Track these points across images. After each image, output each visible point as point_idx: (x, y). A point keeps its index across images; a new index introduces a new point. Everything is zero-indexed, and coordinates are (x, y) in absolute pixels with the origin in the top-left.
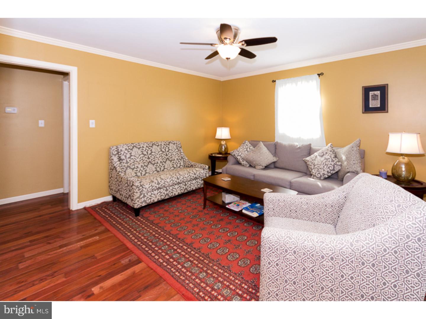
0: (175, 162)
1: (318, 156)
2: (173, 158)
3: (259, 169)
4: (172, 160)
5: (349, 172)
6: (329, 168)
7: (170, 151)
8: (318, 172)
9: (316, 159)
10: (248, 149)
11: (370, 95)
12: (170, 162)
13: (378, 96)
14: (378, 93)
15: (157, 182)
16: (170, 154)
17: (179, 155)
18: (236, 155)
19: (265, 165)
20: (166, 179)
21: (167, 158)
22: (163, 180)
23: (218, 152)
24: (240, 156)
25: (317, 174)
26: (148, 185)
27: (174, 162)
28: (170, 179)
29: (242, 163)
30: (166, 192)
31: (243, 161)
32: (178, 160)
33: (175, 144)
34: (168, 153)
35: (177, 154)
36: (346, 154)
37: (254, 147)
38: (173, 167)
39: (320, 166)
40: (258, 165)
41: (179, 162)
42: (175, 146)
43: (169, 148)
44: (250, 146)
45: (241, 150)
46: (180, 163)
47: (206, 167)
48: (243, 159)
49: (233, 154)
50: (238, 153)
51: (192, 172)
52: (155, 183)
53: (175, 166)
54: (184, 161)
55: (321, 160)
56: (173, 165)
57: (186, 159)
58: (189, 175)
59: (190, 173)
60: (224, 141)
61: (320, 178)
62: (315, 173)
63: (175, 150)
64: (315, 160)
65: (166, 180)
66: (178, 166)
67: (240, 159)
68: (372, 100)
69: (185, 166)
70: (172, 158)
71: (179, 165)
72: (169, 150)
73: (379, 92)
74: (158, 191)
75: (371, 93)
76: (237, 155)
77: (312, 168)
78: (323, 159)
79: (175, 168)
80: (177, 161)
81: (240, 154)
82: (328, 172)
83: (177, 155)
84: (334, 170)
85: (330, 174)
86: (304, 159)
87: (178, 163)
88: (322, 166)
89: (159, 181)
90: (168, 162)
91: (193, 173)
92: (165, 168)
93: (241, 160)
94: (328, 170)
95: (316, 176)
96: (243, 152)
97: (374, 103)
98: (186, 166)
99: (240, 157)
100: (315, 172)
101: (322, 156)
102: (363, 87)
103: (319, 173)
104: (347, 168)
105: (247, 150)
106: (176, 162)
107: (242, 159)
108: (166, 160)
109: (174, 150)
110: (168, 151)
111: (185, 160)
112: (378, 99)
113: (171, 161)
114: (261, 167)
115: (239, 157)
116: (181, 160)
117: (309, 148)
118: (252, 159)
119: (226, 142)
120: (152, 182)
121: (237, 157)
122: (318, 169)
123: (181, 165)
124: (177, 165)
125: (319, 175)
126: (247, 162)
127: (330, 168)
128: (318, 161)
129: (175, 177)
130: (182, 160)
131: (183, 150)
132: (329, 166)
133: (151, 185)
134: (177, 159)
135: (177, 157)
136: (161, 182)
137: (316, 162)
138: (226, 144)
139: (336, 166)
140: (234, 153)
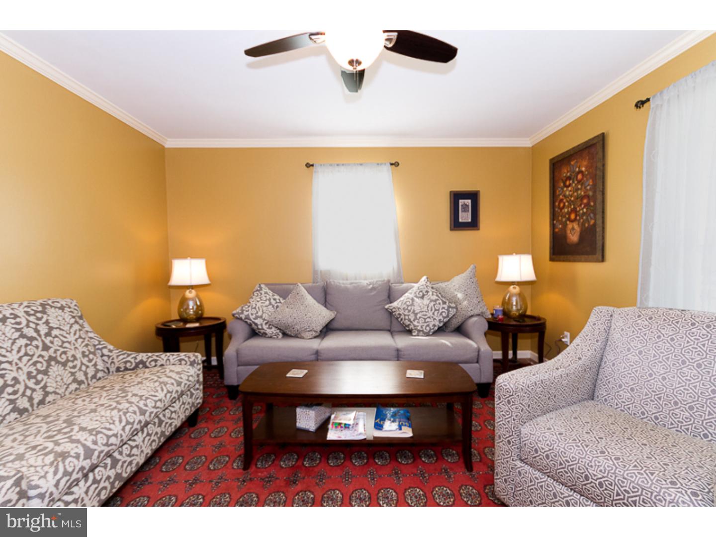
0: (78, 363)
1: (415, 298)
2: (69, 354)
3: (311, 338)
4: (68, 361)
5: (472, 316)
6: (441, 314)
7: (54, 332)
8: (426, 324)
9: (415, 303)
10: (273, 302)
11: (460, 204)
12: (61, 368)
13: (468, 206)
14: (468, 202)
15: (81, 451)
16: (57, 342)
17: (86, 342)
18: (252, 317)
19: (319, 328)
20: (108, 426)
21: (51, 358)
22: (99, 436)
23: (178, 318)
24: (261, 317)
25: (424, 327)
26: (50, 476)
27: (74, 367)
28: (121, 421)
29: (269, 331)
30: (112, 473)
31: (269, 328)
32: (87, 356)
33: (67, 309)
34: (49, 338)
35: (80, 337)
36: (463, 290)
37: (284, 298)
38: (75, 381)
39: (427, 314)
40: (305, 330)
41: (90, 361)
42: (67, 317)
43: (47, 323)
44: (273, 295)
45: (259, 304)
46: (95, 365)
47: (197, 357)
48: (270, 324)
49: (243, 316)
50: (254, 311)
51: (170, 381)
52: (77, 457)
53: (80, 376)
54: (103, 355)
55: (425, 304)
56: (73, 374)
57: (111, 347)
58: (165, 391)
59: (165, 384)
60: (193, 291)
61: (427, 334)
62: (422, 327)
63: (71, 327)
64: (412, 305)
65: (110, 429)
66: (90, 376)
67: (262, 325)
68: (462, 211)
69: (108, 369)
70: (65, 353)
71: (91, 371)
72: (51, 329)
73: (470, 201)
74: (86, 481)
75: (461, 202)
76: (254, 316)
77: (412, 320)
78: (426, 301)
79: (80, 383)
80: (85, 361)
81: (260, 314)
82: (440, 320)
83: (80, 341)
84: (448, 316)
85: (441, 325)
86: (387, 307)
87: (87, 367)
88: (430, 314)
89: (89, 444)
90: (55, 369)
91: (173, 381)
92: (46, 394)
93: (265, 327)
94: (441, 317)
95: (423, 331)
96: (265, 309)
97: (465, 217)
98: (113, 369)
99: (261, 321)
100: (420, 325)
101: (422, 297)
102: (451, 192)
103: (428, 325)
104: (469, 310)
105: (270, 304)
106: (82, 364)
107: (266, 323)
108: (49, 365)
109: (67, 328)
110: (48, 334)
111: (105, 352)
112: (468, 211)
113: (64, 364)
114: (314, 334)
115: (259, 321)
116: (94, 353)
117: (388, 288)
118: (290, 320)
119: (196, 291)
120: (64, 455)
121: (256, 321)
122: (425, 319)
123: (97, 371)
124: (86, 374)
125: (428, 328)
126: (279, 329)
127: (444, 314)
128: (420, 307)
129: (131, 409)
130: (99, 353)
131: (90, 325)
132: (441, 311)
133: (61, 470)
134: (83, 353)
135: (81, 349)
136: (95, 443)
137: (417, 310)
138: (197, 296)
139: (450, 309)
140: (246, 313)
